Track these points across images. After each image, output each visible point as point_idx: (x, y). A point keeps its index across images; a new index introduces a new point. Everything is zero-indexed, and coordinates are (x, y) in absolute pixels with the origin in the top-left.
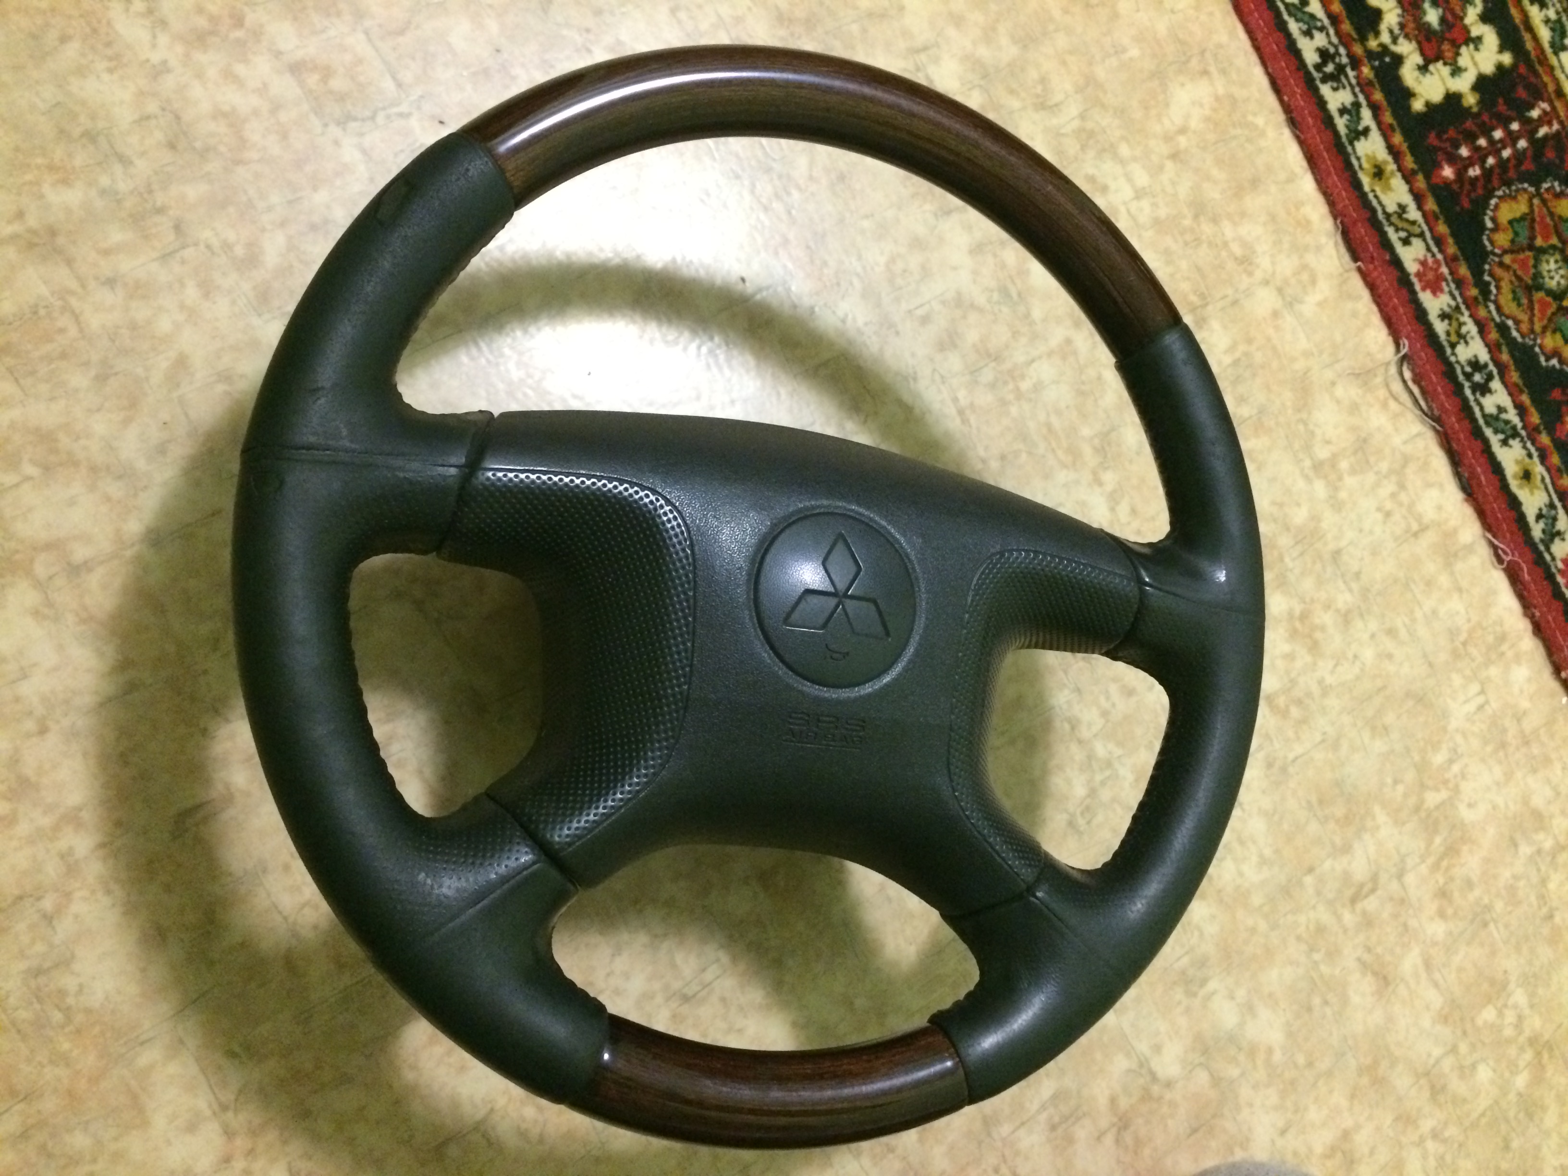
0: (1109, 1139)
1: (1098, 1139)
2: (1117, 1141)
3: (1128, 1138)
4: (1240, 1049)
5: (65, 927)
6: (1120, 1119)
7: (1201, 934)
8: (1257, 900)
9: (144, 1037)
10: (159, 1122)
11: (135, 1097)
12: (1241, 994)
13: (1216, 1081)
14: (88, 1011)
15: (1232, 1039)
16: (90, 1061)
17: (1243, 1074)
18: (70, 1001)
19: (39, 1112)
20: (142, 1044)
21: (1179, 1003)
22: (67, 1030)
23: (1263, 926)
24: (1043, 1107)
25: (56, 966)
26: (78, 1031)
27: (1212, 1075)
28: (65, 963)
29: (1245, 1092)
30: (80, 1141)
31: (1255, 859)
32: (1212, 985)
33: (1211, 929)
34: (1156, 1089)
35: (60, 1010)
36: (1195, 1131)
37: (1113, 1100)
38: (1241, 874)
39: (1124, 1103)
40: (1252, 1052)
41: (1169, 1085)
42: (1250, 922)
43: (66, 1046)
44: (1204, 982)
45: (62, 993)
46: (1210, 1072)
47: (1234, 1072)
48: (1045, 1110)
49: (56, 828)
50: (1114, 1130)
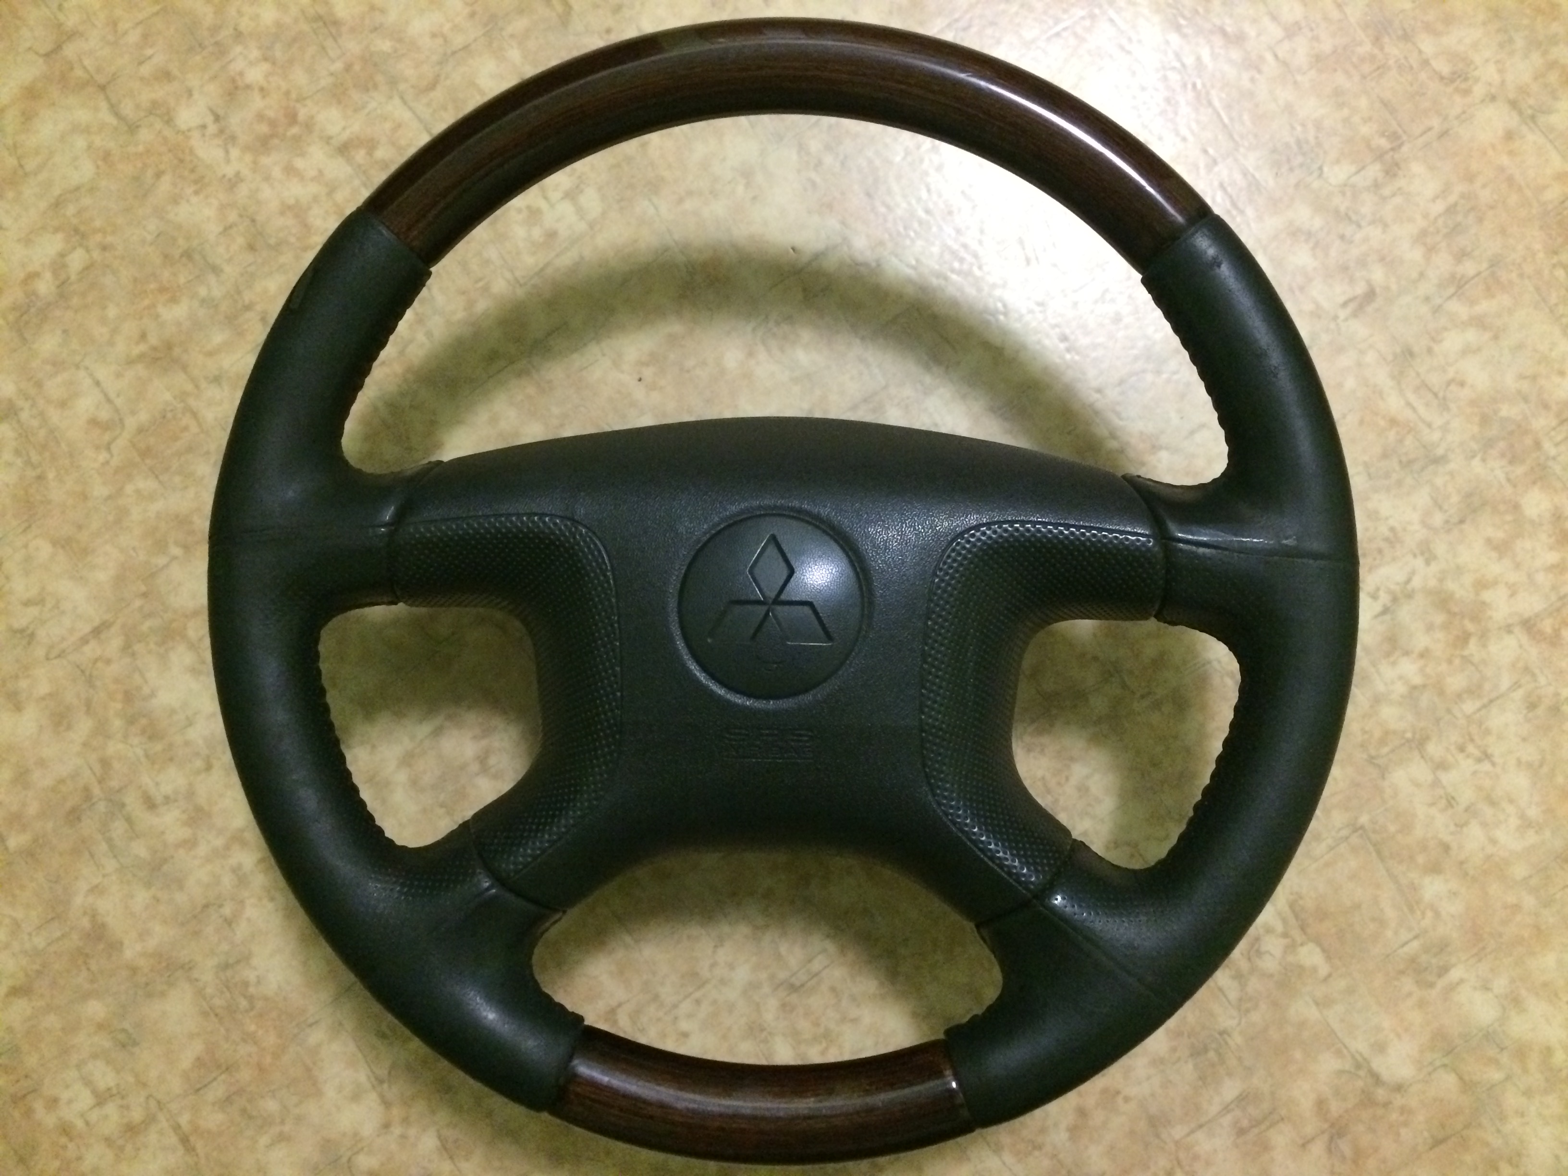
0: (1318, 1148)
1: (1304, 1145)
2: (1329, 1151)
3: (1345, 1146)
4: (1502, 1049)
5: (242, 930)
6: (1332, 1125)
7: (1437, 914)
8: (1519, 871)
9: (311, 1021)
10: (330, 1092)
11: (308, 1070)
12: (1501, 984)
13: (1467, 1085)
14: (266, 999)
15: (1488, 1036)
16: (270, 1040)
17: (1508, 1078)
18: (252, 990)
19: (237, 1081)
20: (310, 1025)
21: (1410, 994)
22: (252, 1014)
23: (1529, 901)
24: (1226, 1109)
25: (238, 962)
26: (261, 1015)
27: (1461, 1078)
28: (245, 959)
29: (1512, 1099)
30: (271, 1106)
31: (1514, 821)
32: (1455, 974)
33: (1452, 908)
34: (1381, 1094)
35: (245, 997)
36: (1437, 1142)
37: (1321, 1104)
38: (1493, 841)
39: (1335, 1107)
40: (1521, 1053)
41: (1399, 1088)
42: (1511, 899)
43: (253, 1028)
44: (1444, 970)
45: (246, 984)
46: (1457, 1074)
47: (1496, 1076)
48: (1228, 1112)
49: (227, 847)
50: (1326, 1137)
